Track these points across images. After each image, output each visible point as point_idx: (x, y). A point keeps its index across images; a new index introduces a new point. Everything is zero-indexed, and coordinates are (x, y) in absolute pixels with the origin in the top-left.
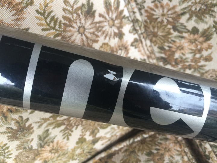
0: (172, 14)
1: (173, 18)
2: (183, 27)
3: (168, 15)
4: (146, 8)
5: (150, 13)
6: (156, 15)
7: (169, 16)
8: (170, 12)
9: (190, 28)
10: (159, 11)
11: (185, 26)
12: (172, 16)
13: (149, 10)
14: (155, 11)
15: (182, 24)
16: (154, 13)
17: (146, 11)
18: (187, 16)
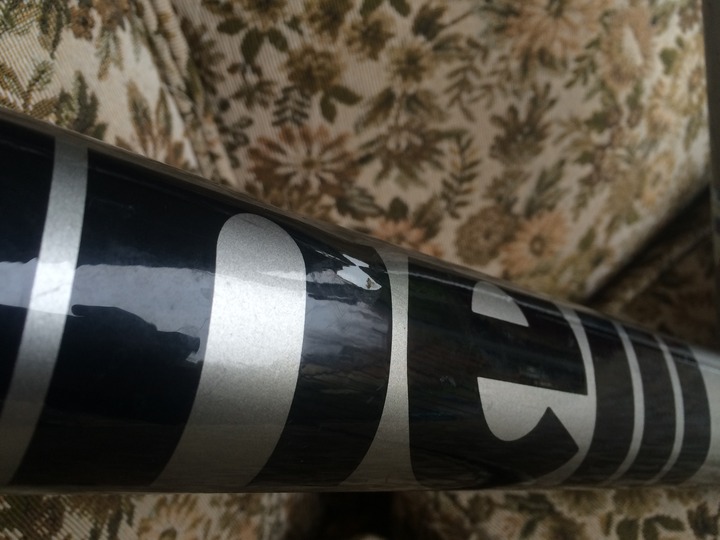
0: (334, 161)
1: (337, 174)
2: (367, 201)
3: (323, 163)
4: (254, 144)
5: (266, 159)
6: (287, 165)
7: (328, 166)
8: (329, 156)
9: (384, 201)
10: (297, 151)
11: (371, 198)
12: (335, 166)
13: (263, 148)
14: (282, 152)
15: (363, 192)
16: (280, 157)
17: (254, 153)
18: (376, 166)
